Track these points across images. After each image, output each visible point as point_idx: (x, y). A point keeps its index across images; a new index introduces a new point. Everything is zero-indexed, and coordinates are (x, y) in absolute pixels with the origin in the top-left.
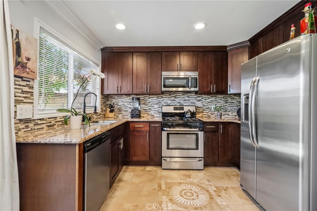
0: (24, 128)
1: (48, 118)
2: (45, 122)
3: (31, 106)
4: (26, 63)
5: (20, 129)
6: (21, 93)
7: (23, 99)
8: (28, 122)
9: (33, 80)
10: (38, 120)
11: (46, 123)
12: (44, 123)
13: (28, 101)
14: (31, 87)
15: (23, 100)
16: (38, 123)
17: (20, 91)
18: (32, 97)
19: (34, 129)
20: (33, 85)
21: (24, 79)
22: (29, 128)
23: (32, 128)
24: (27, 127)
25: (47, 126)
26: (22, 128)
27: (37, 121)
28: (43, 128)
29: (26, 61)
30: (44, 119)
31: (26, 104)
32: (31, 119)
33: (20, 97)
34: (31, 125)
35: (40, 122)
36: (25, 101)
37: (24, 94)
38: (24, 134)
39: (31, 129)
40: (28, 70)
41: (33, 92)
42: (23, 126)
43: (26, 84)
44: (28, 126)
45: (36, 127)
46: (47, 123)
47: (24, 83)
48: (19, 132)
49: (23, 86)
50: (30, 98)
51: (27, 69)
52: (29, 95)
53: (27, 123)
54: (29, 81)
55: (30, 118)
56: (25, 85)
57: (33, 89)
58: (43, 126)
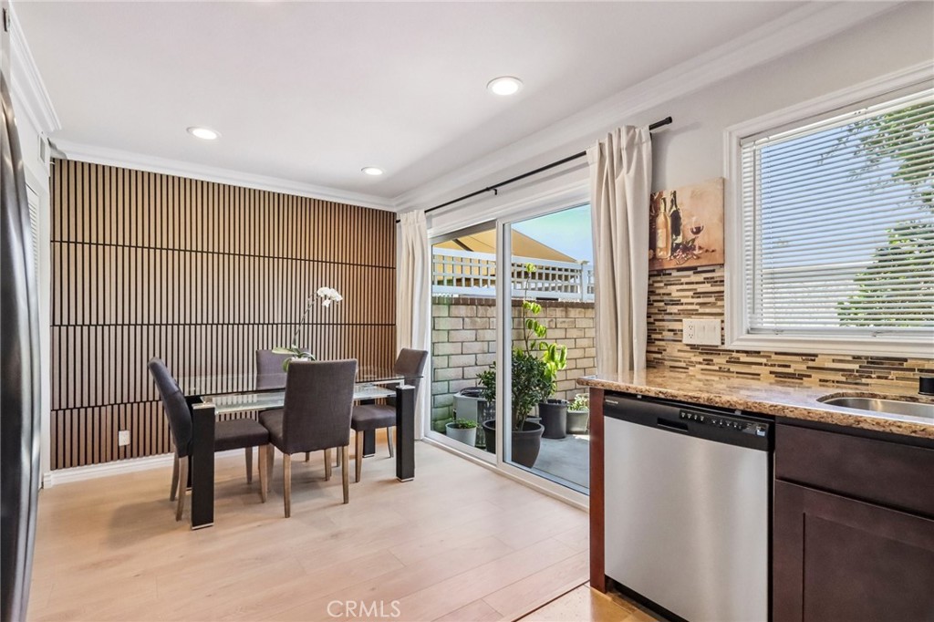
0: (700, 363)
1: (776, 353)
2: (764, 360)
3: (718, 320)
4: (693, 240)
5: (692, 362)
6: (692, 297)
7: (697, 307)
8: (712, 354)
9: (722, 265)
10: (738, 351)
11: (766, 365)
12: (760, 364)
13: (707, 310)
14: (716, 282)
15: (697, 310)
16: (738, 358)
17: (691, 293)
18: (719, 303)
19: (729, 371)
20: (723, 277)
21: (699, 269)
22: (714, 365)
23: (723, 366)
24: (709, 362)
25: (771, 373)
26: (697, 363)
27: (734, 354)
28: (759, 375)
29: (693, 236)
30: (759, 352)
31: (705, 317)
32: (719, 348)
33: (692, 304)
34: (720, 360)
35: (744, 358)
36: (701, 311)
37: (699, 297)
38: (703, 374)
39: (720, 368)
40: (696, 252)
41: (723, 292)
42: (700, 359)
43: (705, 279)
44: (712, 360)
45: (734, 368)
46: (774, 365)
47: (700, 278)
48: (690, 368)
49: (697, 283)
50: (713, 305)
51: (694, 249)
52: (712, 300)
53: (707, 353)
54: (714, 271)
55: (717, 346)
56: (702, 280)
57: (723, 285)
58: (754, 369)
